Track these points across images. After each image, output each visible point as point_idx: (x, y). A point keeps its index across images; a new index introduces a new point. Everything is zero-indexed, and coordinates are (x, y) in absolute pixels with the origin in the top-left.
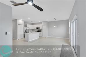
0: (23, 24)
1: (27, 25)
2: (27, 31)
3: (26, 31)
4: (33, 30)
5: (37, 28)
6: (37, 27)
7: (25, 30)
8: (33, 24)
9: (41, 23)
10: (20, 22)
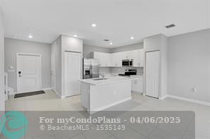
0: (82, 51)
1: (95, 53)
2: (93, 72)
3: (88, 72)
4: (111, 69)
5: (125, 63)
6: (125, 59)
7: (86, 68)
8: (112, 51)
9: (139, 45)
10: (73, 42)
